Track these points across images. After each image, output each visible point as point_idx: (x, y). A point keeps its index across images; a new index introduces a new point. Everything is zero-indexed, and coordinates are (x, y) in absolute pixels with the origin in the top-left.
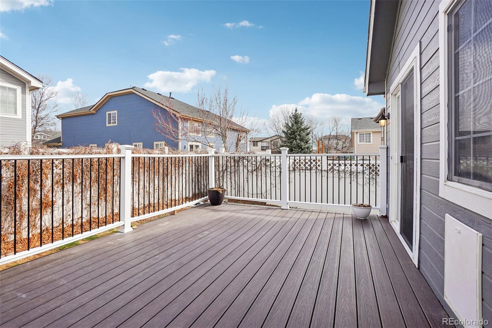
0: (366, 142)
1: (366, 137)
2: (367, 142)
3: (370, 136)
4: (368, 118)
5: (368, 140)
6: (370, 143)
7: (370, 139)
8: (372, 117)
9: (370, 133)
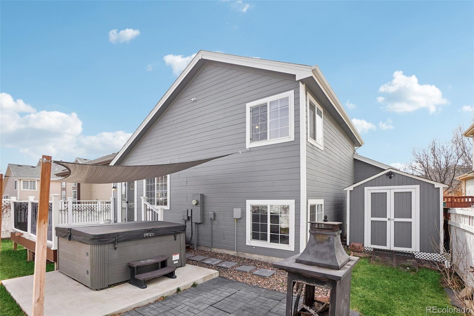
0: (30, 189)
1: (30, 185)
2: (32, 189)
3: (34, 184)
4: (30, 166)
5: (33, 187)
6: (34, 190)
7: (34, 186)
8: (33, 166)
9: (35, 181)
